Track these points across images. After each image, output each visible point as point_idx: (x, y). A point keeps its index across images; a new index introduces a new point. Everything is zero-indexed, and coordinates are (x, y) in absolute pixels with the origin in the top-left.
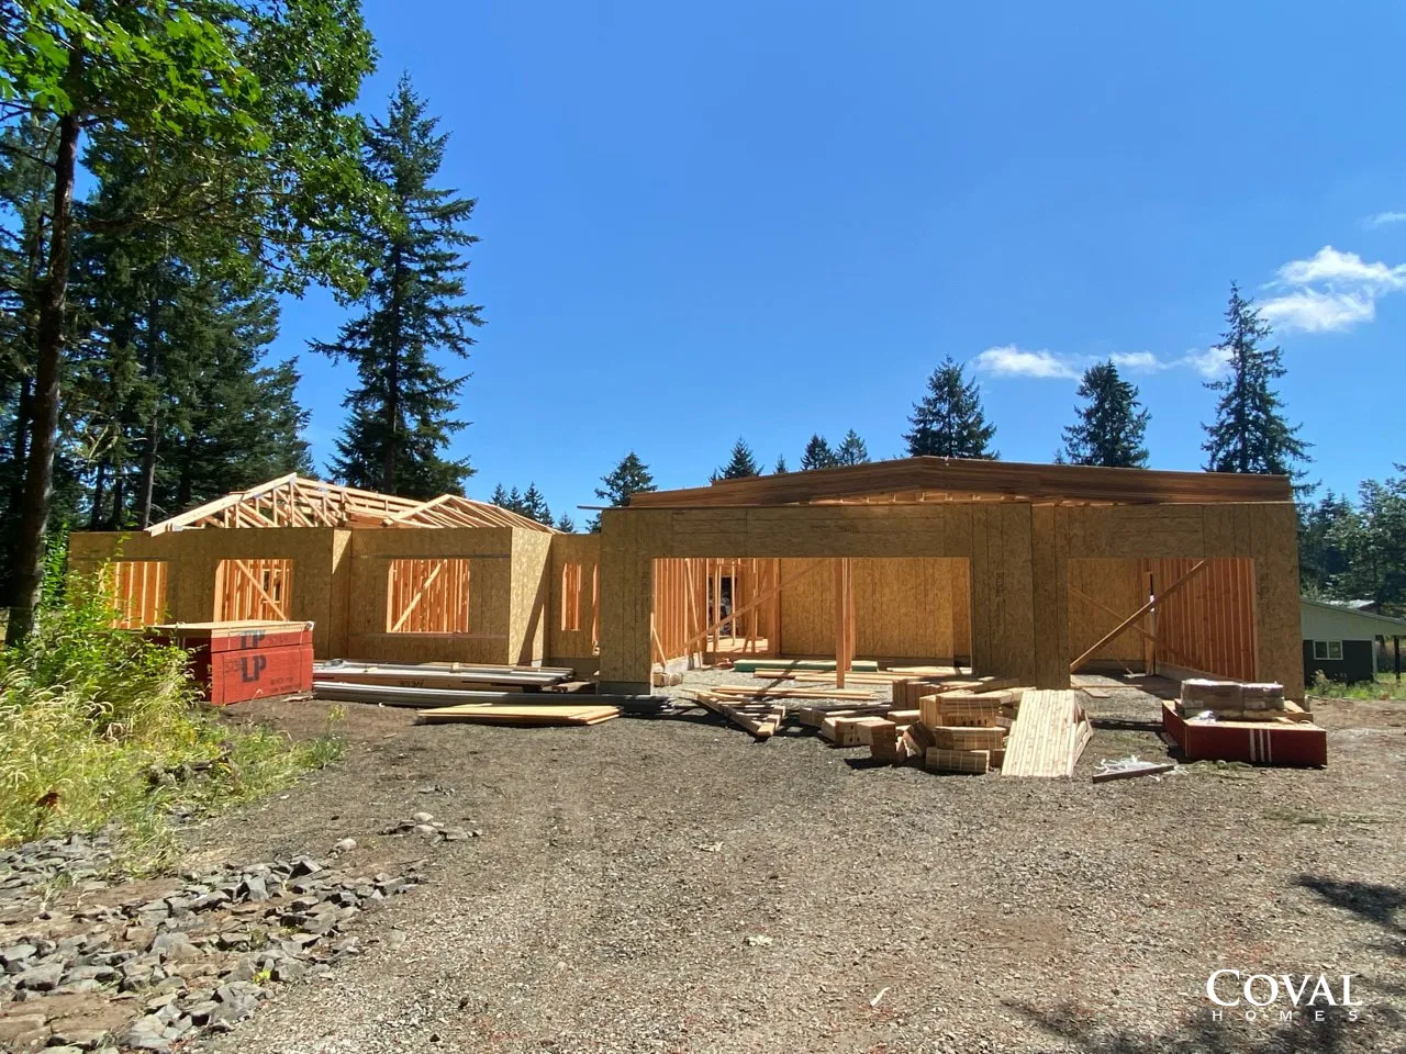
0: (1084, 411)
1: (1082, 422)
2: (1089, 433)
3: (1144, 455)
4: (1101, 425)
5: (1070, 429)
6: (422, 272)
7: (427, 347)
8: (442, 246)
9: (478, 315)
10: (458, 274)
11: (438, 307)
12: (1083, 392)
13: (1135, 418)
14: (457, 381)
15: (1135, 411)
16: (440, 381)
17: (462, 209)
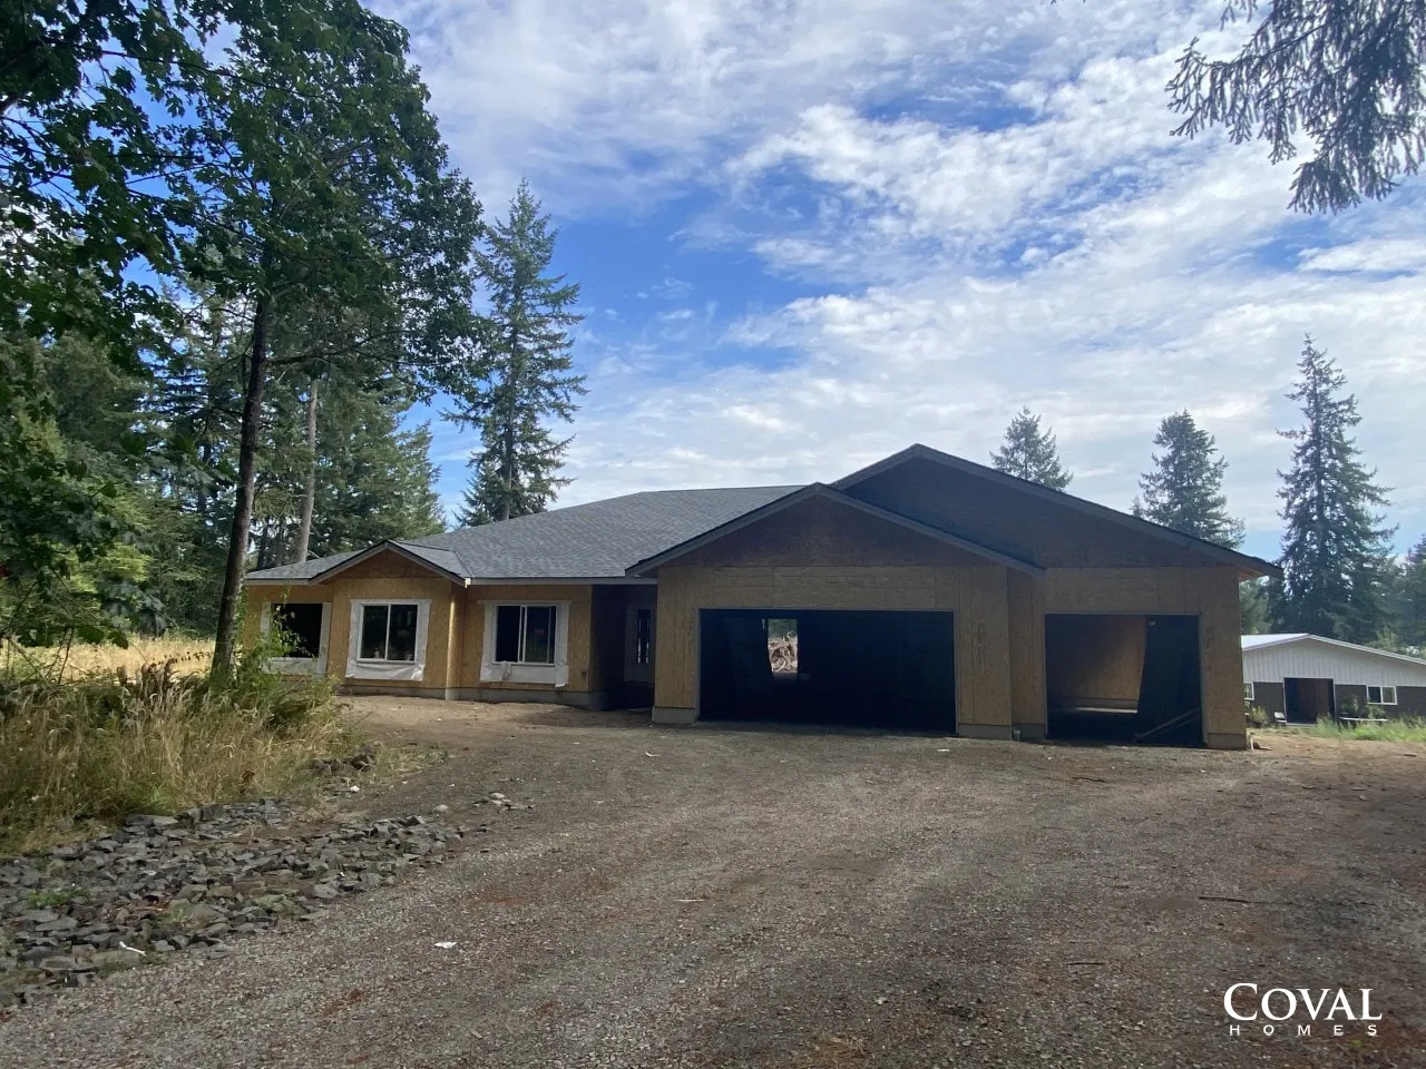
0: (1160, 459)
1: (1159, 470)
2: (1167, 481)
3: (1221, 502)
4: (1178, 473)
5: (1147, 477)
6: (537, 350)
7: (538, 415)
8: (553, 328)
9: (582, 385)
10: (565, 351)
11: (549, 380)
12: (1160, 441)
13: (1212, 466)
14: (562, 444)
15: (1212, 459)
16: (550, 443)
17: (568, 294)
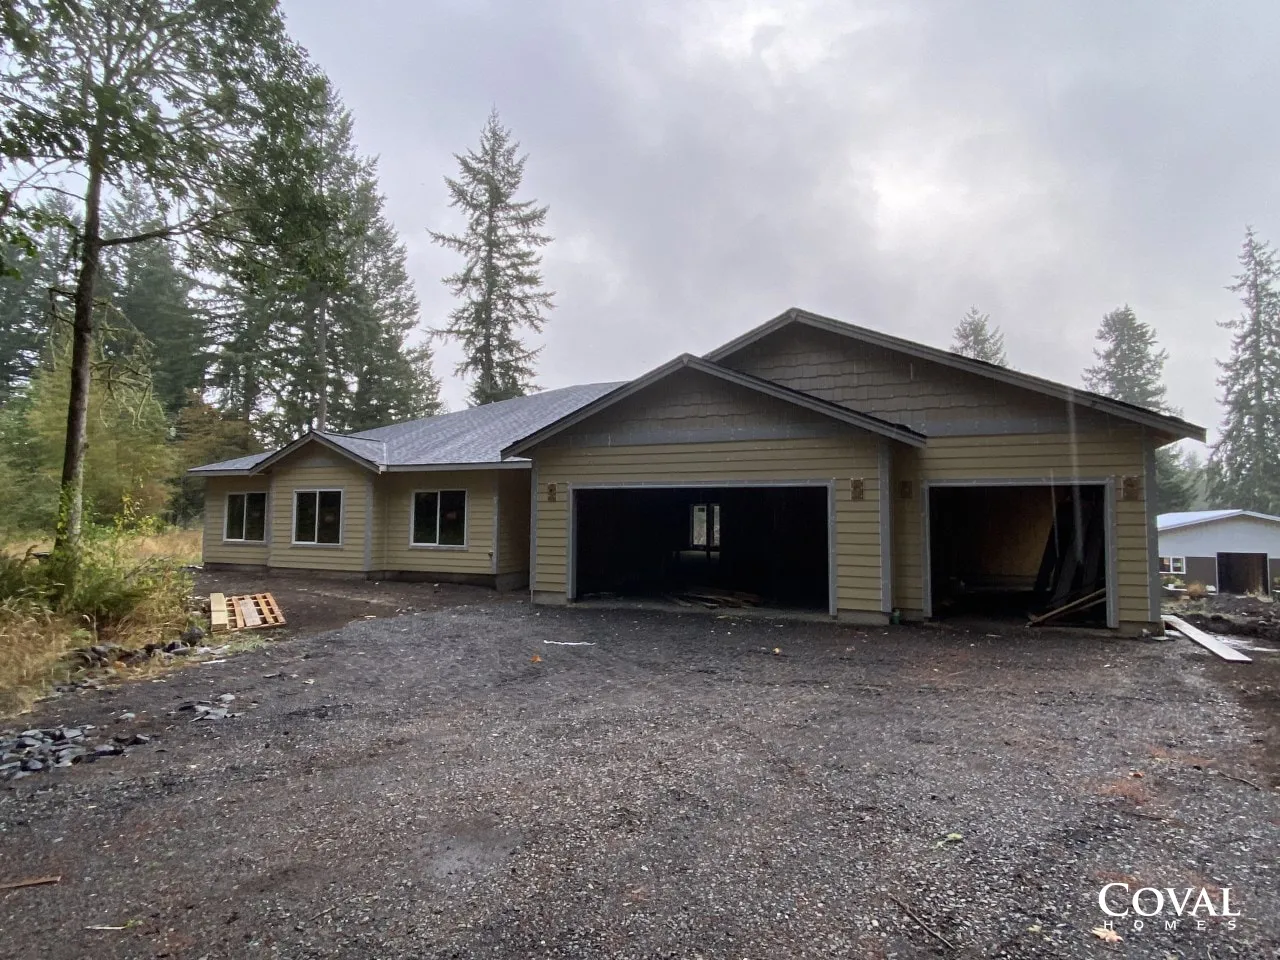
0: (1102, 353)
1: (1101, 363)
2: (1108, 373)
3: (1161, 391)
4: (1119, 365)
5: (1090, 371)
6: (508, 267)
7: (511, 326)
8: (522, 246)
9: (550, 300)
10: (534, 268)
11: (520, 295)
12: (1102, 336)
13: (1153, 358)
14: (533, 353)
15: (1152, 351)
16: (523, 351)
17: (536, 217)
